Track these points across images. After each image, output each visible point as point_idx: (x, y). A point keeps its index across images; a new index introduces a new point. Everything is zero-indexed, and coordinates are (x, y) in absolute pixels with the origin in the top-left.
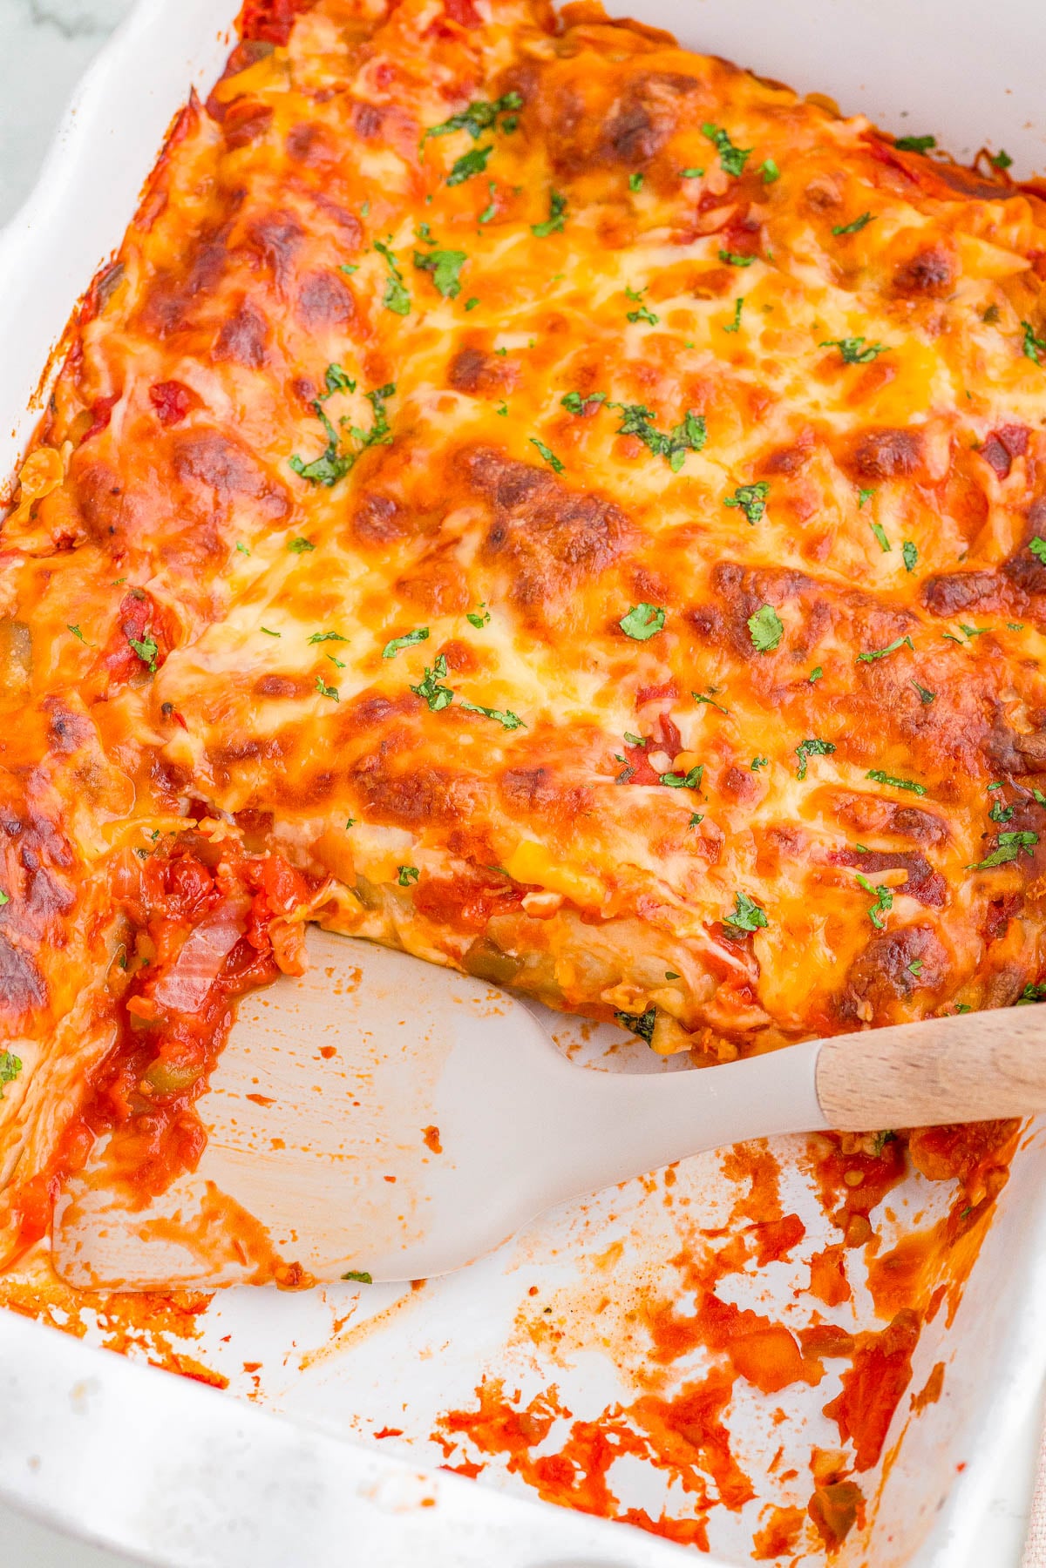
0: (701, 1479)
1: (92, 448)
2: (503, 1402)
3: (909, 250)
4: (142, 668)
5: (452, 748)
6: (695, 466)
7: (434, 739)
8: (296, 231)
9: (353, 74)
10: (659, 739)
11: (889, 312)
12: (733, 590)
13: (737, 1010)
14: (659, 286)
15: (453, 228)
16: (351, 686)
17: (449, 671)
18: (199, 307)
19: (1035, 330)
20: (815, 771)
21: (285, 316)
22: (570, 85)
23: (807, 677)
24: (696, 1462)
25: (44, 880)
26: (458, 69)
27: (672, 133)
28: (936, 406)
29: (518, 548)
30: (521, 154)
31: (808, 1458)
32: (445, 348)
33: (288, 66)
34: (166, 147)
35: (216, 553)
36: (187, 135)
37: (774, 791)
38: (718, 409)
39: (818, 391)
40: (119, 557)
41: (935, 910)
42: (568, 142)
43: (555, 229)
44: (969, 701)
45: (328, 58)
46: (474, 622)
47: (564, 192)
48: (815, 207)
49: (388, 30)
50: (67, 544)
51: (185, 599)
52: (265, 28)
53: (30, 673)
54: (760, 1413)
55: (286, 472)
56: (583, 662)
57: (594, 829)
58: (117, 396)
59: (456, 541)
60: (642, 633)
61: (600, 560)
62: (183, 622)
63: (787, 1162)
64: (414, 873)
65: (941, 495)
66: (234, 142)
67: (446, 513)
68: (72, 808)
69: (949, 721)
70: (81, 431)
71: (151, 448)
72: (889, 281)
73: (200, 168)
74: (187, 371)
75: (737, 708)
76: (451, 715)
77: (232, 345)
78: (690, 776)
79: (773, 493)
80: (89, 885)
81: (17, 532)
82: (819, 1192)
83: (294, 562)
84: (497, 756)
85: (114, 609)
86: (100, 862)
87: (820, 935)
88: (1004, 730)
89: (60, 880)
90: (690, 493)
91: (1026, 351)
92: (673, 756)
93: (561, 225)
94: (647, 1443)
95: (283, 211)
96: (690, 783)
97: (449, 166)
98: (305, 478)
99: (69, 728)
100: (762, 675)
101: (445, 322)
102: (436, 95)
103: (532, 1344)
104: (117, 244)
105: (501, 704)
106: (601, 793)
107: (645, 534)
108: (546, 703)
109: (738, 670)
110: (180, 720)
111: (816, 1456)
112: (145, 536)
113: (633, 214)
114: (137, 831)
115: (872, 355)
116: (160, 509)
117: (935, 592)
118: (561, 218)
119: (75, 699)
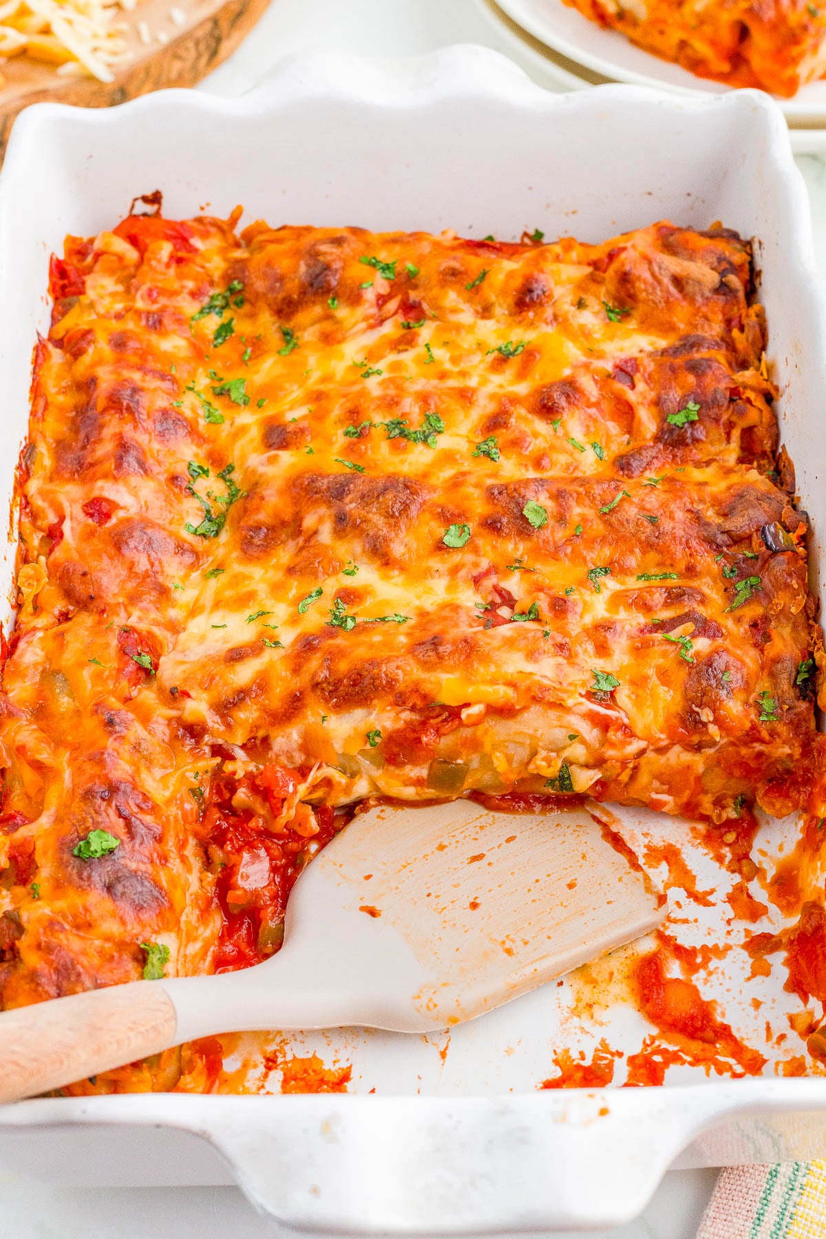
0: (726, 1063)
1: (58, 554)
2: (575, 1063)
3: (517, 283)
4: (147, 674)
5: (371, 646)
6: (443, 442)
7: (357, 645)
8: (136, 390)
9: (133, 299)
10: (498, 600)
11: (520, 322)
12: (504, 499)
13: (624, 744)
14: (373, 354)
15: (228, 369)
16: (287, 637)
17: (346, 607)
18: (93, 451)
19: (610, 305)
20: (605, 585)
21: (150, 441)
22: (269, 264)
23: (573, 533)
24: (717, 1053)
25: (138, 822)
26: (196, 279)
27: (343, 268)
28: (575, 363)
29: (358, 521)
30: (252, 316)
31: (788, 1023)
32: (255, 433)
33: (92, 305)
34: (34, 368)
35: (163, 592)
36: (44, 360)
37: (587, 606)
38: (444, 406)
39: (497, 379)
40: (103, 611)
41: (720, 641)
42: (281, 296)
43: (293, 349)
44: (680, 515)
45: (113, 295)
46: (348, 574)
47: (288, 326)
48: (450, 278)
49: (145, 268)
50: (65, 617)
51: (157, 624)
52: (67, 290)
53: (74, 699)
54: (743, 1006)
55: (186, 535)
56: (428, 573)
57: (486, 659)
58: (62, 519)
59: (316, 532)
60: (458, 543)
61: (414, 509)
62: (161, 638)
63: (682, 845)
64: (378, 734)
65: (600, 410)
66: (77, 354)
67: (301, 519)
68: (138, 771)
69: (673, 528)
70: (47, 549)
71: (95, 541)
72: (513, 305)
73: (59, 377)
74: (102, 488)
75: (538, 566)
76: (361, 629)
77: (125, 465)
78: (530, 612)
79: (500, 441)
80: (168, 818)
81: (30, 618)
82: (711, 855)
83: (214, 583)
84: (403, 639)
85: (114, 642)
86: (169, 802)
87: (655, 680)
88: (708, 524)
89: (148, 819)
90: (448, 457)
91: (610, 319)
92: (512, 607)
93: (296, 344)
94: (680, 1053)
95: (125, 380)
96: (532, 616)
97: (211, 337)
98: (200, 535)
99: (117, 720)
100: (546, 542)
101: (248, 418)
102: (188, 298)
103: (576, 1019)
104: (26, 433)
105: (389, 613)
106: (480, 636)
107: (433, 489)
108: (417, 603)
109: (529, 544)
110: (186, 694)
111: (792, 1020)
112: (114, 595)
113: (337, 322)
114: (183, 776)
115: (521, 349)
116: (117, 576)
117: (623, 464)
118: (295, 341)
119: (113, 701)
